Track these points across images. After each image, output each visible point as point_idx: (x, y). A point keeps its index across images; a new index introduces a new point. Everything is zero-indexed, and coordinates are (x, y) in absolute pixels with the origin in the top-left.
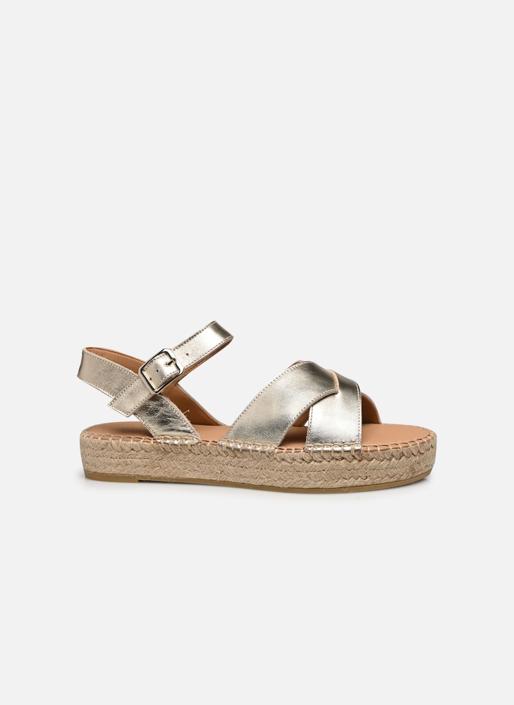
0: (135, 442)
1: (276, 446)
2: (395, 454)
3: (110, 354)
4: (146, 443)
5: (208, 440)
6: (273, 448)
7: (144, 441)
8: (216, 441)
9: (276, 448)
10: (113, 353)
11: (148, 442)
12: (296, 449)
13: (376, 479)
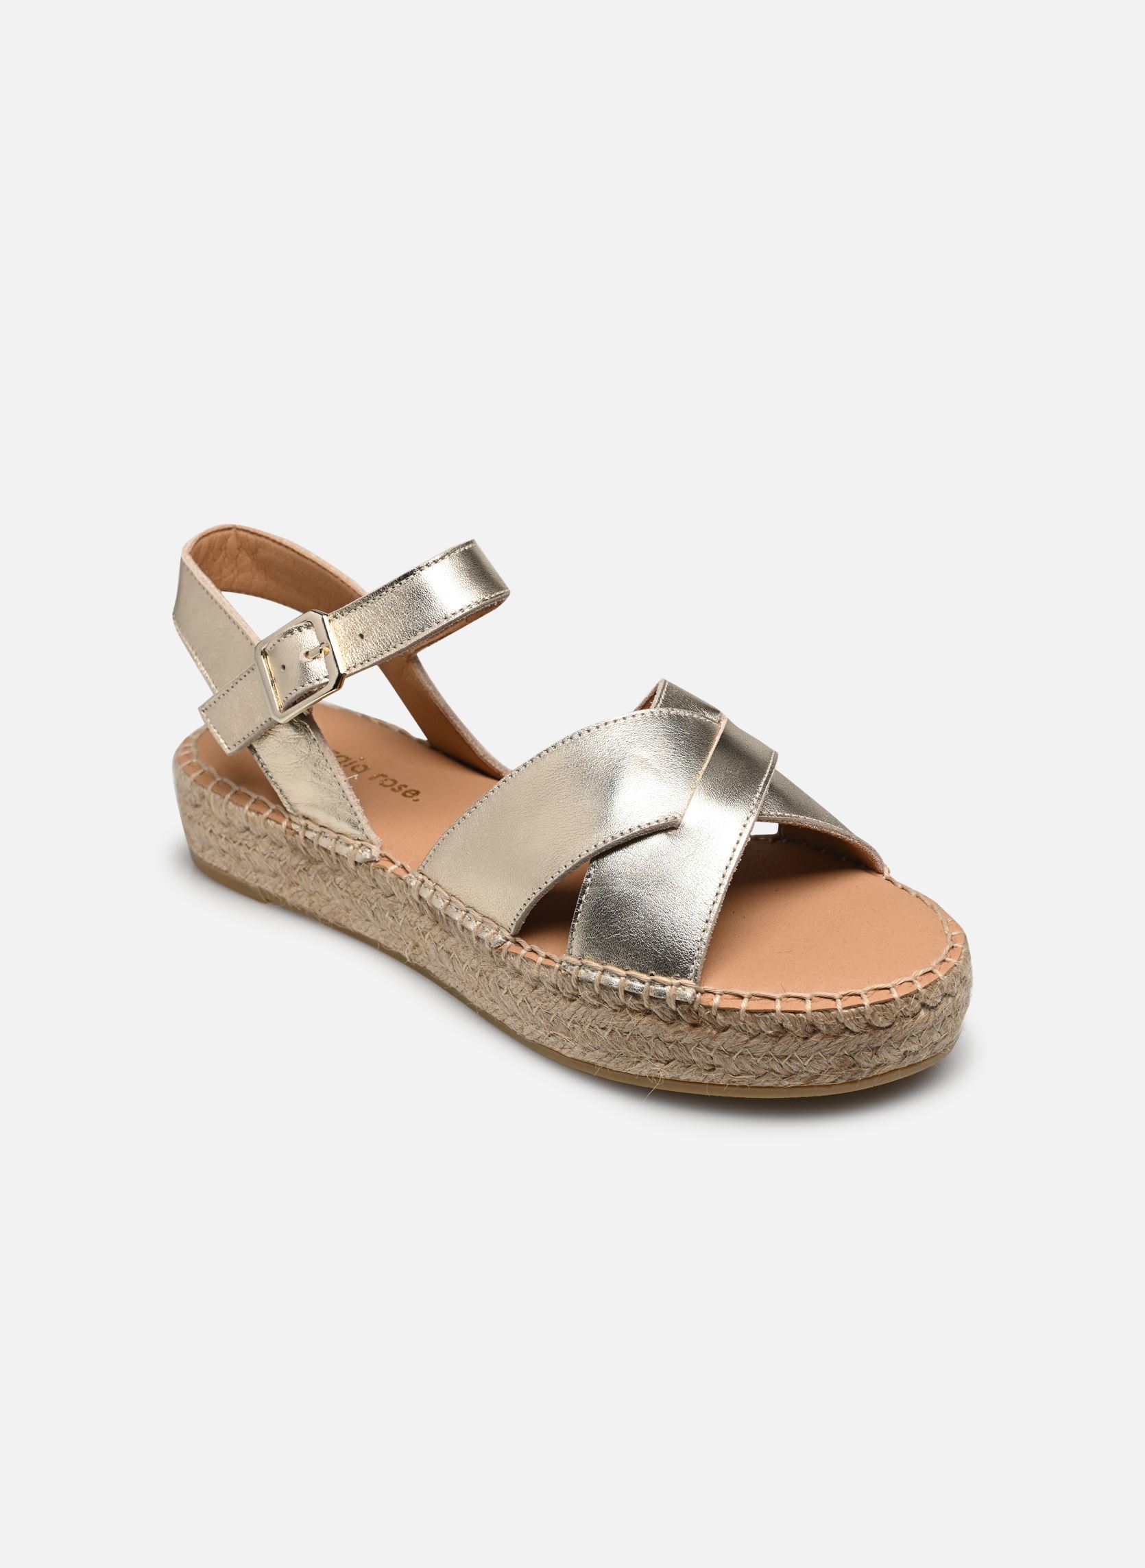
0: (253, 814)
1: (507, 935)
2: (788, 1025)
3: (275, 549)
4: (273, 822)
5: (394, 860)
6: (500, 938)
7: (270, 817)
8: (408, 867)
9: (508, 940)
10: (280, 547)
11: (277, 822)
12: (547, 957)
13: (739, 1075)
